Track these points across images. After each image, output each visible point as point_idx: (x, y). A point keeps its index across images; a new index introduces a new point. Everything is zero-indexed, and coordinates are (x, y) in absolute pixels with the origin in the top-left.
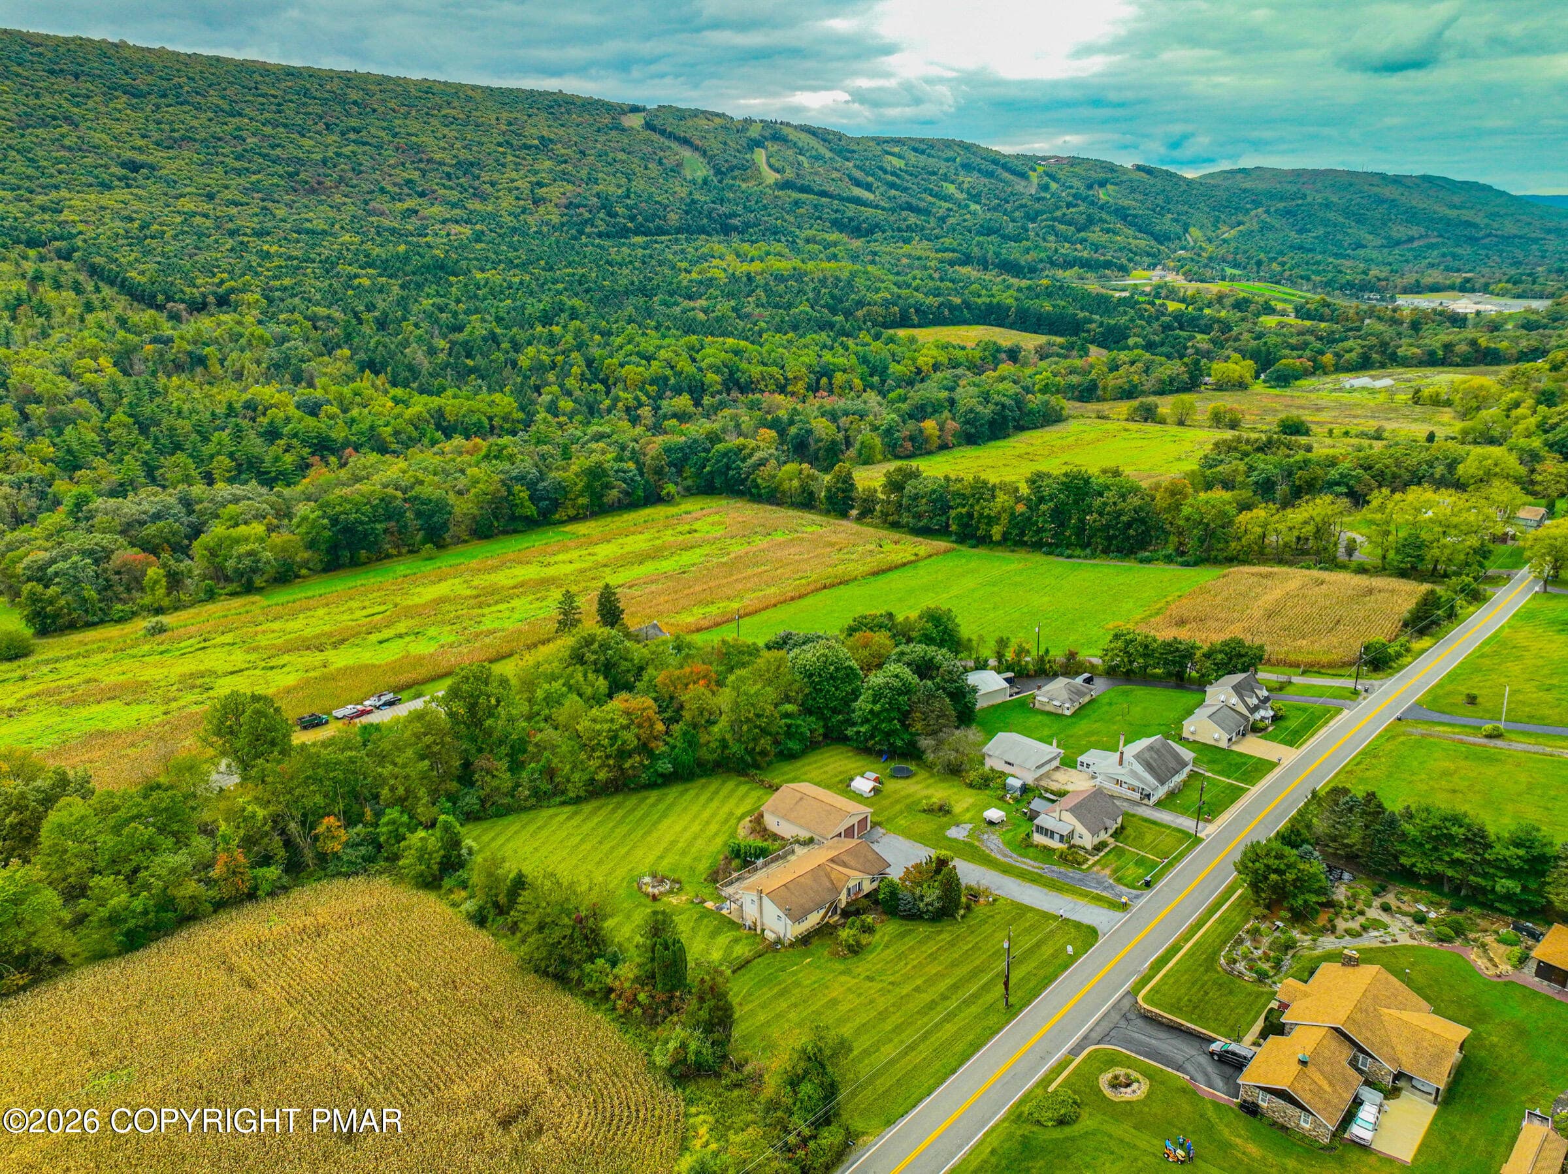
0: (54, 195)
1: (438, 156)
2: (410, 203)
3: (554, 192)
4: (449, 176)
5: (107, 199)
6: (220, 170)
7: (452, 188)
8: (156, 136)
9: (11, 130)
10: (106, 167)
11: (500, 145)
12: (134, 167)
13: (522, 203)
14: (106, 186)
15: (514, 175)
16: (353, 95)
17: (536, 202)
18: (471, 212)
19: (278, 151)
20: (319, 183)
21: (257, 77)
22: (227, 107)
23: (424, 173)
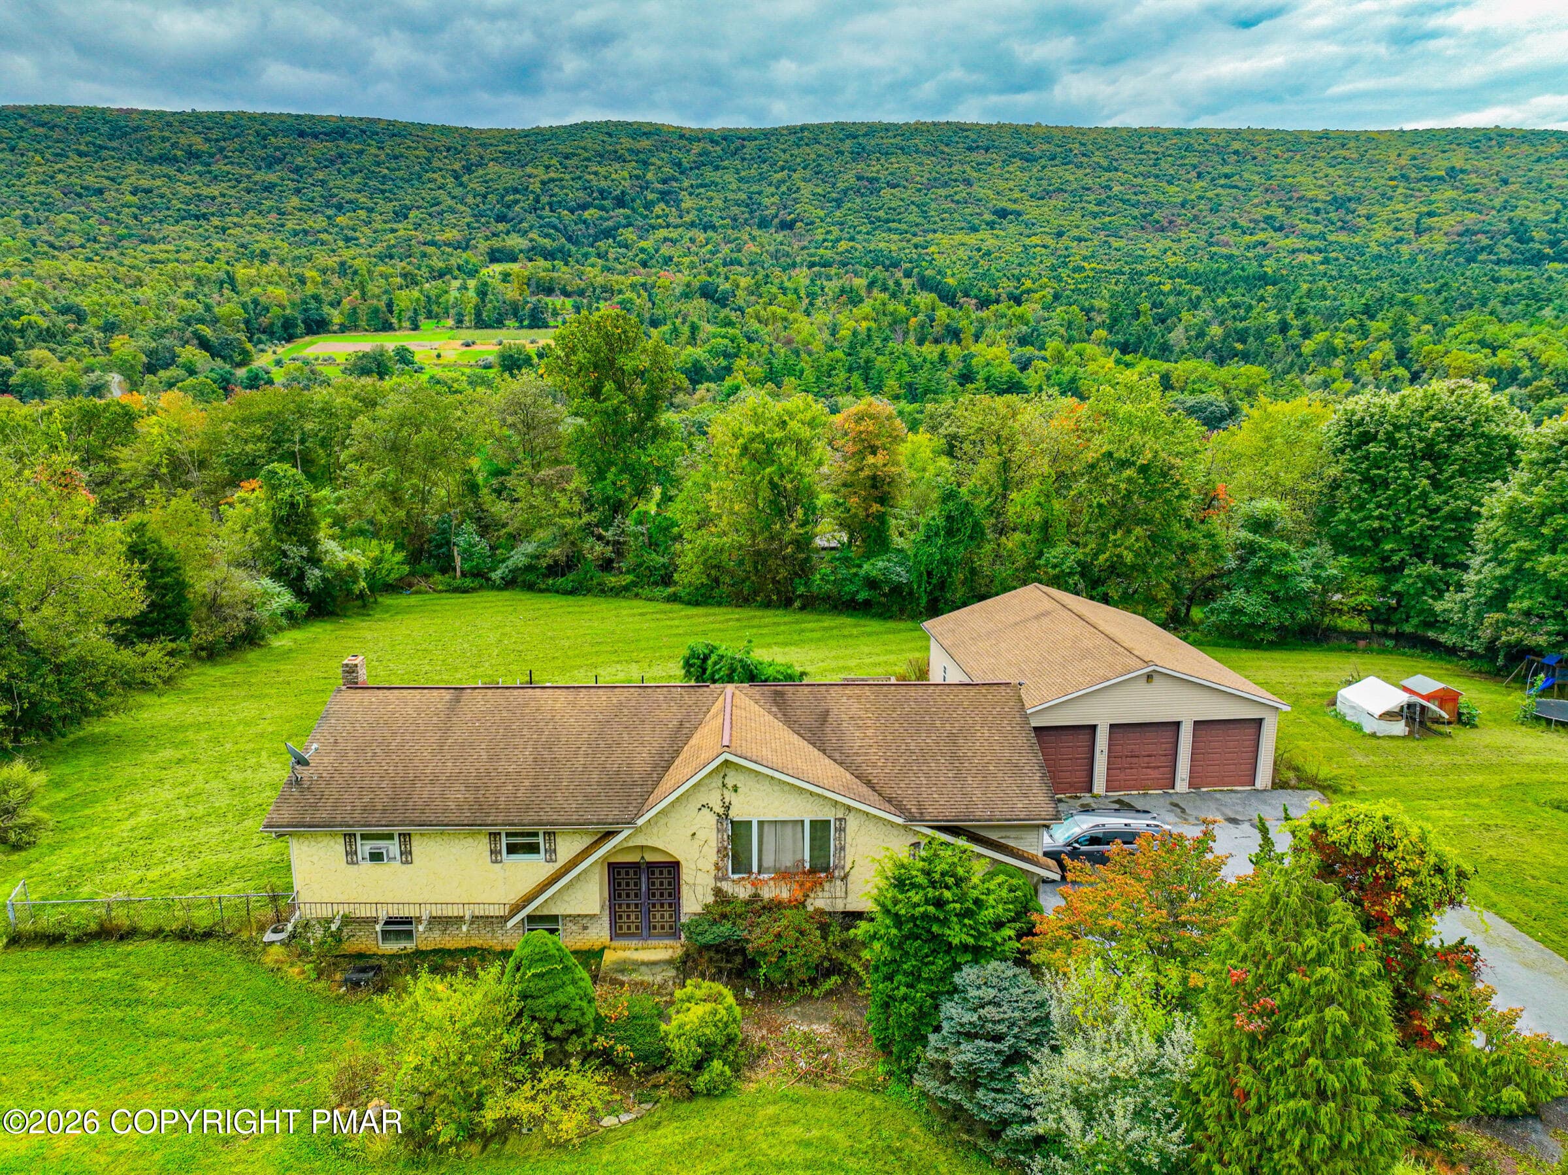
0: (930, 236)
1: (1310, 195)
2: (1261, 236)
3: (1449, 222)
4: (1317, 212)
5: (972, 239)
6: (1078, 215)
7: (1317, 222)
8: (1032, 190)
9: (919, 190)
10: (981, 215)
11: (1391, 179)
12: (1003, 214)
13: (1400, 233)
14: (974, 229)
15: (1400, 207)
16: (1236, 146)
17: (1419, 233)
18: (1331, 243)
19: (1141, 197)
20: (1171, 222)
21: (1146, 139)
22: (1105, 164)
23: (1289, 209)
